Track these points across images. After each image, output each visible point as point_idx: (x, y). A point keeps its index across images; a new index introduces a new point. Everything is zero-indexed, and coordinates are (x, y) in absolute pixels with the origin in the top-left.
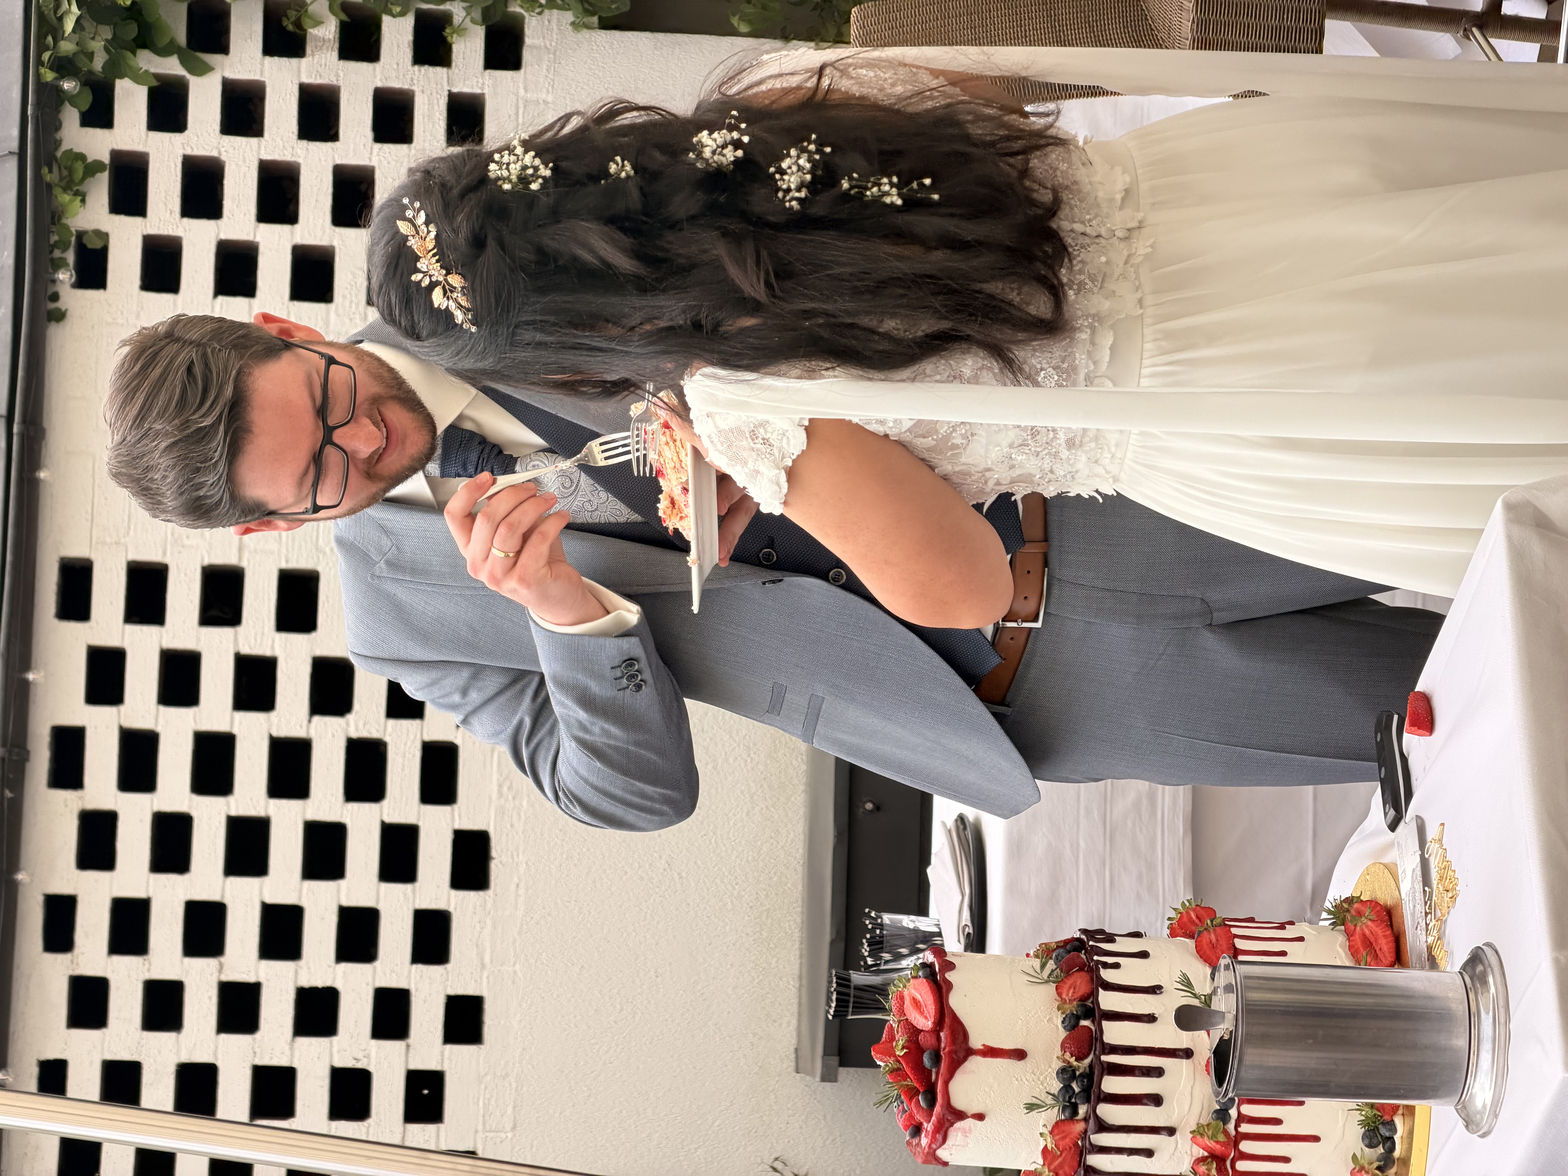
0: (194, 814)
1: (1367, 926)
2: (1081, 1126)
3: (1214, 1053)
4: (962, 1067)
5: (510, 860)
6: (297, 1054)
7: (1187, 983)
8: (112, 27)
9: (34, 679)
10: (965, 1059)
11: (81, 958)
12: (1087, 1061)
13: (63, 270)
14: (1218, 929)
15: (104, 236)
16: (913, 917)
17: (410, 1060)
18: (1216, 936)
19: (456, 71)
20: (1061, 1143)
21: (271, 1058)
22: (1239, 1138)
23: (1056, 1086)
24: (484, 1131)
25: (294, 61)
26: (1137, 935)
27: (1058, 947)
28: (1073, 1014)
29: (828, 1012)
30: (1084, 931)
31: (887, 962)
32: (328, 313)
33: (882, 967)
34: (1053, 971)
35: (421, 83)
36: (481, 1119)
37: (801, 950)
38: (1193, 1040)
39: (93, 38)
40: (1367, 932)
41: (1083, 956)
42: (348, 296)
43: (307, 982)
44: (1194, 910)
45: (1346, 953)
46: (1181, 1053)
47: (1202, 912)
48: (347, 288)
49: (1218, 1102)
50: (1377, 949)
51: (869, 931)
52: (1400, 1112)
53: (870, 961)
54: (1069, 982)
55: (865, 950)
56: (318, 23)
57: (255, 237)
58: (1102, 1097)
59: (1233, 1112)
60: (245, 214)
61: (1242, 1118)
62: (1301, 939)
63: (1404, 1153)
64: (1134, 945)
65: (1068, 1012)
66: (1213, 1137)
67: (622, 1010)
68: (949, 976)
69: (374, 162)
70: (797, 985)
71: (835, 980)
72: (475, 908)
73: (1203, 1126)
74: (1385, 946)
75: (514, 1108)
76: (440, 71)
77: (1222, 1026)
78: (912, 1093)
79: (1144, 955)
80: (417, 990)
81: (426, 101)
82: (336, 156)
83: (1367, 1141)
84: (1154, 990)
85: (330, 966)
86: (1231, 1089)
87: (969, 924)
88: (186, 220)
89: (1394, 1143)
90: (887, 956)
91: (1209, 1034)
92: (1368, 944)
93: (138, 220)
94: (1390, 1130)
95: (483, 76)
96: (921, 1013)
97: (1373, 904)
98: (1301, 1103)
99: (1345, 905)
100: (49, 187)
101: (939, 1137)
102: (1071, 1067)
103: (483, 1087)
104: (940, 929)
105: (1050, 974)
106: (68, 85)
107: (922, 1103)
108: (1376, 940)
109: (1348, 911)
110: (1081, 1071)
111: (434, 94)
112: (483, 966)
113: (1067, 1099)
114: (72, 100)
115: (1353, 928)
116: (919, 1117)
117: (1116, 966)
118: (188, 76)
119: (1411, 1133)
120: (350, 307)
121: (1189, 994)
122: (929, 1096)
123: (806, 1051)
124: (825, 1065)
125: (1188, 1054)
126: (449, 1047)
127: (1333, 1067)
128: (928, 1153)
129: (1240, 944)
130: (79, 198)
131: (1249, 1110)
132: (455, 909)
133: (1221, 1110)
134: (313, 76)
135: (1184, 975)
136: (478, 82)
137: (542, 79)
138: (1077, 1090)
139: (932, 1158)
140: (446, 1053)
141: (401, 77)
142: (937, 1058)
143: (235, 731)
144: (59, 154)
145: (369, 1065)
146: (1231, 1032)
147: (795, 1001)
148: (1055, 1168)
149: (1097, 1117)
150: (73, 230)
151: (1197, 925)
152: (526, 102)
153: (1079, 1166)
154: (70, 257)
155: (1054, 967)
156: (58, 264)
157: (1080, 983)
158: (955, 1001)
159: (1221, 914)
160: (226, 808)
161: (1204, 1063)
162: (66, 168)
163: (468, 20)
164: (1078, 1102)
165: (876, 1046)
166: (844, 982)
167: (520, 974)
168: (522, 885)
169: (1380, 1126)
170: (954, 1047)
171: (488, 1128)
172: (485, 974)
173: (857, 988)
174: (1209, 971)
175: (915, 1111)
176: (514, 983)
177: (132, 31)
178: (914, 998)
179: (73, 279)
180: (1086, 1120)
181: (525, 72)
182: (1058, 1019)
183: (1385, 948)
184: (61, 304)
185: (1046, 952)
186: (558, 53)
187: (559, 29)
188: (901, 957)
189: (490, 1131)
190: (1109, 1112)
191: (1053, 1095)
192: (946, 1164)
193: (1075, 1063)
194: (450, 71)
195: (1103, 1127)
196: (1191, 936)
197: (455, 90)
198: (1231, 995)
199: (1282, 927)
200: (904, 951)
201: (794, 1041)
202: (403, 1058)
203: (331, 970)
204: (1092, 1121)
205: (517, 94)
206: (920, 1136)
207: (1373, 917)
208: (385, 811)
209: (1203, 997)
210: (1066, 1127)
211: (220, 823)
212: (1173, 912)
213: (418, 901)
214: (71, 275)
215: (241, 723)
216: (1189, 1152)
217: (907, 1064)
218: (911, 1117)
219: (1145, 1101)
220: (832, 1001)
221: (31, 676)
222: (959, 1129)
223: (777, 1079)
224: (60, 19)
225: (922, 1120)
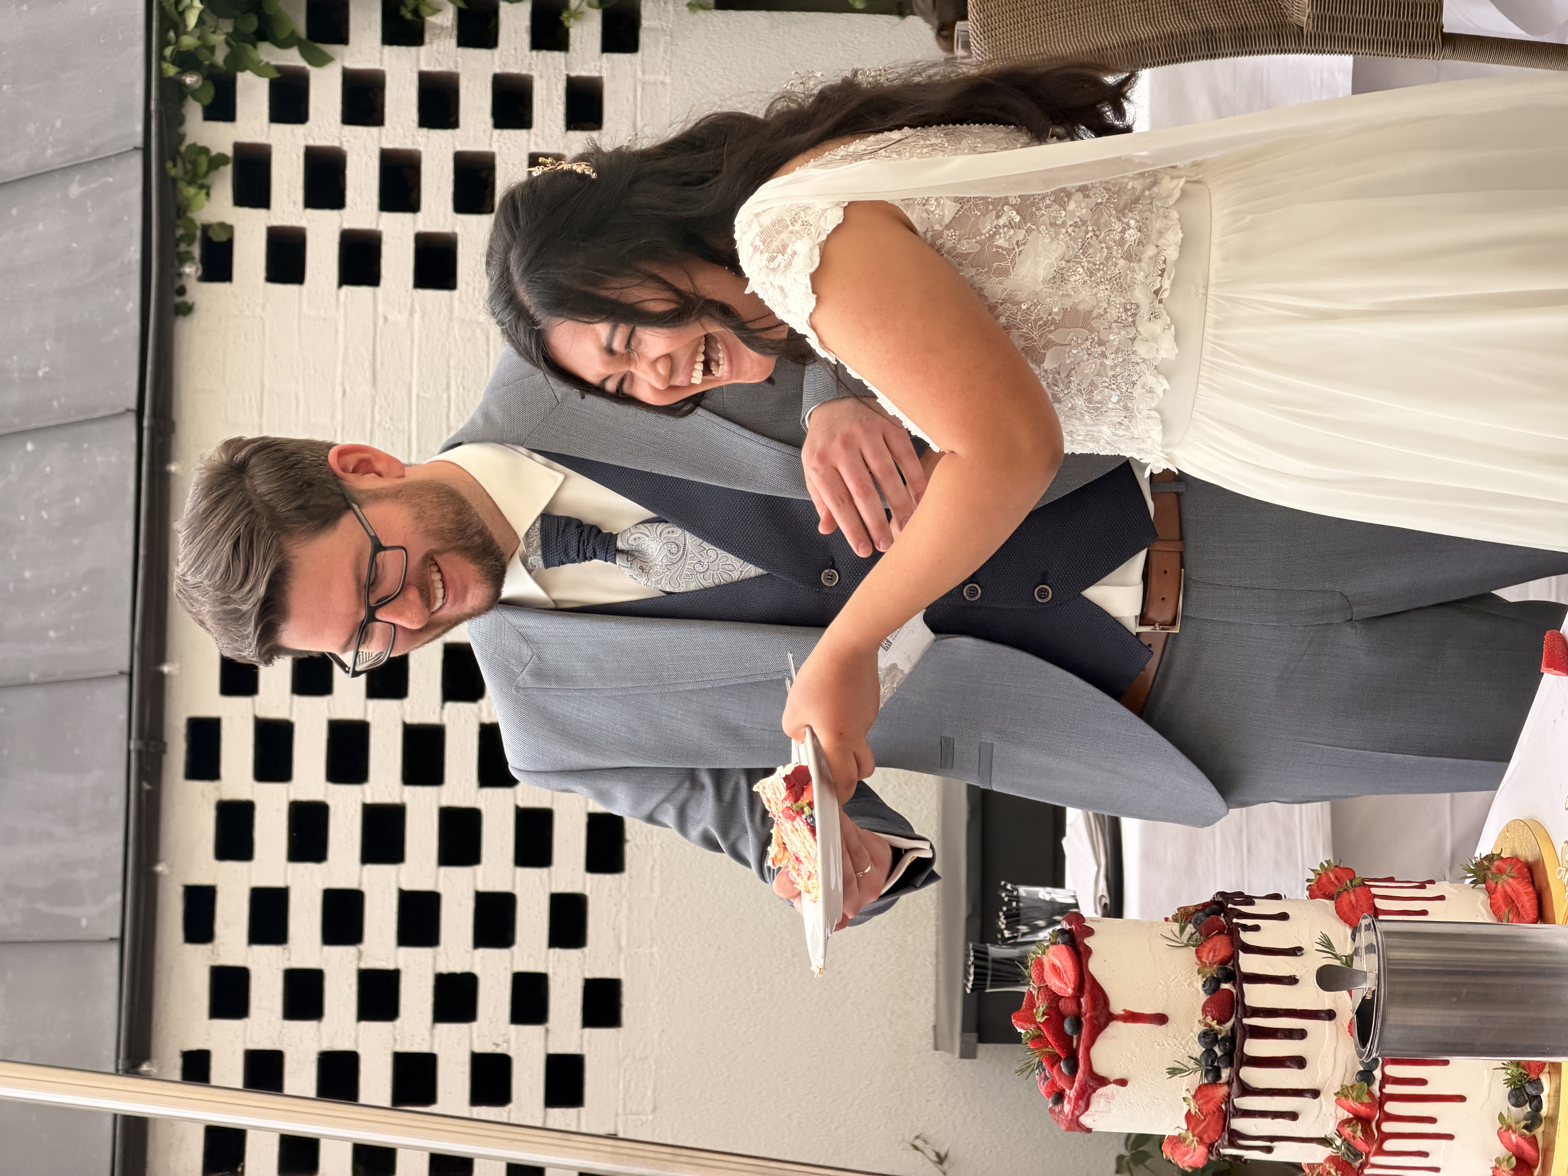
0: (330, 802)
1: (1508, 884)
2: (1224, 1090)
3: (1357, 1013)
4: (1103, 1032)
5: (644, 843)
6: (437, 1040)
7: (1327, 944)
8: (233, 20)
9: (169, 671)
10: (1106, 1025)
11: (221, 948)
12: (1229, 1024)
13: (189, 264)
14: (1357, 889)
15: (229, 229)
16: (1049, 889)
17: (550, 1044)
18: (1356, 896)
19: (574, 55)
20: (1204, 1107)
21: (412, 1045)
22: (1383, 1099)
23: (1198, 1050)
24: (625, 1114)
25: (413, 50)
26: (1276, 897)
27: (1197, 911)
28: (1213, 977)
29: (965, 985)
30: (1222, 894)
31: (1024, 935)
32: (452, 299)
33: (1020, 940)
34: (1192, 935)
35: (539, 68)
36: (621, 1102)
37: (937, 926)
38: (1334, 1001)
39: (214, 32)
40: (1509, 889)
41: (1223, 920)
42: (472, 283)
43: (445, 968)
44: (1333, 871)
45: (1488, 912)
46: (1323, 1015)
47: (1342, 874)
48: (470, 275)
49: (1362, 1063)
50: (1519, 906)
51: (1006, 904)
52: (1546, 1070)
53: (1007, 934)
54: (1209, 945)
55: (1002, 923)
56: (436, 11)
57: (378, 225)
58: (1245, 1060)
59: (1377, 1073)
60: (367, 204)
61: (1386, 1080)
62: (1442, 898)
63: (1551, 1111)
64: (1273, 908)
65: (1209, 975)
66: (1358, 1098)
67: (759, 990)
68: (1089, 942)
69: (494, 149)
70: (934, 962)
71: (972, 953)
72: (610, 891)
73: (1347, 1087)
74: (1527, 902)
75: (654, 1090)
76: (558, 56)
77: (1364, 986)
78: (1054, 1060)
79: (1283, 917)
80: (555, 974)
81: (545, 86)
82: (457, 143)
83: (1513, 1100)
84: (1295, 952)
85: (467, 952)
86: (1375, 1049)
87: (1106, 894)
88: (309, 211)
89: (1541, 1102)
90: (1024, 929)
91: (1351, 995)
92: (1511, 902)
93: (261, 212)
94: (1537, 1089)
95: (600, 58)
96: (1061, 979)
97: (1514, 860)
98: (1446, 1063)
99: (1486, 863)
100: (174, 181)
101: (1082, 1103)
102: (1213, 1030)
103: (622, 1070)
104: (1076, 900)
105: (1189, 938)
106: (190, 80)
107: (1064, 1070)
108: (1518, 897)
109: (1489, 869)
110: (1223, 1034)
111: (553, 79)
112: (620, 949)
113: (1210, 1063)
114: (195, 94)
115: (1494, 885)
116: (1061, 1084)
117: (1256, 928)
118: (309, 67)
119: (1558, 1091)
120: (474, 294)
121: (1330, 955)
122: (1071, 1063)
123: (944, 1028)
124: (963, 1042)
125: (1330, 1015)
126: (588, 1031)
127: (1479, 1025)
128: (1071, 1120)
129: (1380, 904)
130: (204, 191)
131: (1393, 1070)
132: (591, 892)
133: (1364, 1071)
134: (432, 64)
135: (1325, 936)
136: (595, 66)
137: (659, 61)
138: (1219, 1053)
139: (1075, 1124)
140: (586, 1037)
141: (519, 62)
142: (1077, 1025)
143: (369, 719)
144: (183, 148)
145: (508, 1050)
146: (1374, 992)
147: (932, 978)
148: (1199, 1133)
149: (1240, 1081)
150: (198, 223)
151: (1336, 886)
152: (644, 84)
153: (1224, 1130)
154: (196, 250)
155: (1194, 930)
156: (185, 258)
157: (1220, 946)
158: (1094, 966)
159: (1360, 874)
160: (361, 796)
161: (1346, 1024)
162: (190, 162)
163: (584, 4)
164: (1221, 1065)
165: (1017, 1014)
166: (981, 956)
167: (657, 956)
168: (657, 867)
169: (1527, 1085)
170: (1094, 1013)
171: (628, 1111)
172: (622, 956)
173: (995, 961)
174: (1349, 931)
175: (1057, 1079)
176: (651, 965)
177: (252, 24)
178: (1053, 964)
179: (200, 273)
180: (1229, 1083)
181: (642, 54)
182: (1199, 982)
183: (1527, 905)
184: (189, 298)
185: (1185, 916)
186: (674, 35)
187: (675, 11)
188: (1038, 929)
189: (631, 1114)
190: (1252, 1076)
191: (1196, 1059)
192: (1089, 1130)
193: (1217, 1027)
194: (568, 55)
195: (1247, 1090)
196: (1330, 897)
197: (573, 74)
198: (1373, 955)
199: (1422, 886)
200: (1041, 923)
201: (932, 1018)
202: (542, 1043)
203: (468, 955)
204: (1235, 1085)
205: (634, 76)
206: (1063, 1103)
207: (1514, 874)
208: (519, 796)
209: (1344, 958)
210: (1210, 1091)
211: (356, 811)
212: (1312, 873)
213: (553, 885)
214: (197, 269)
215: (374, 711)
216: (1334, 1114)
217: (1048, 1031)
218: (1053, 1083)
219: (1288, 1064)
220: (970, 975)
221: (166, 669)
222: (1102, 1095)
223: (916, 1056)
224: (182, 14)
225: (1064, 1087)
